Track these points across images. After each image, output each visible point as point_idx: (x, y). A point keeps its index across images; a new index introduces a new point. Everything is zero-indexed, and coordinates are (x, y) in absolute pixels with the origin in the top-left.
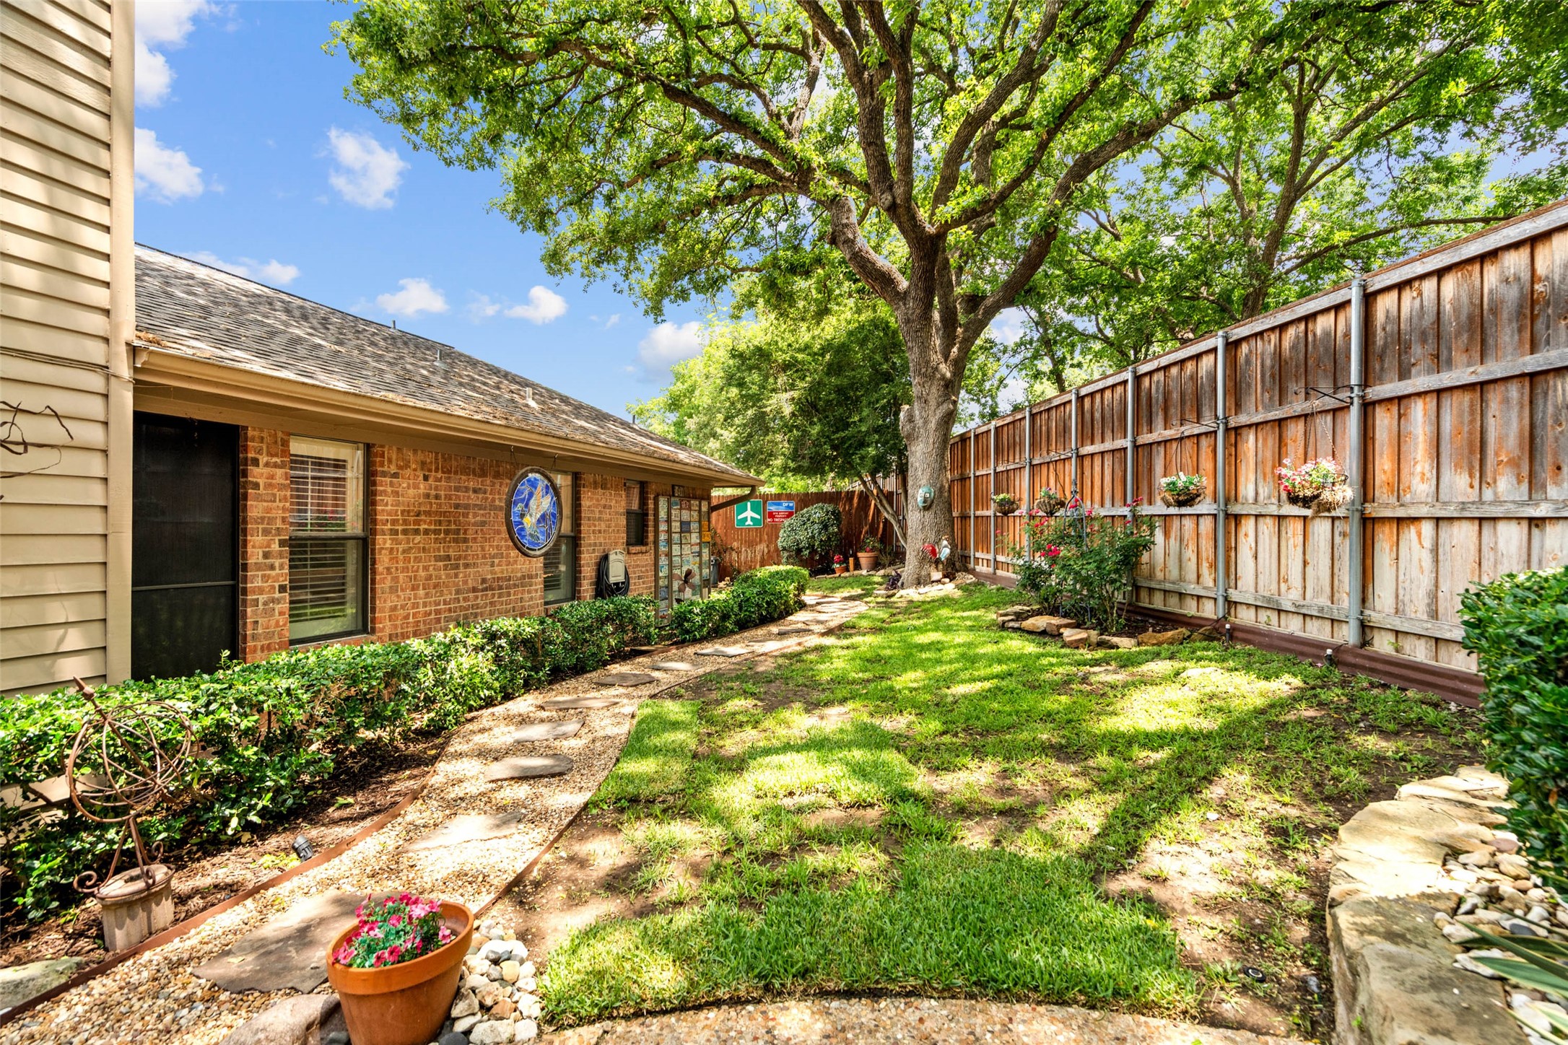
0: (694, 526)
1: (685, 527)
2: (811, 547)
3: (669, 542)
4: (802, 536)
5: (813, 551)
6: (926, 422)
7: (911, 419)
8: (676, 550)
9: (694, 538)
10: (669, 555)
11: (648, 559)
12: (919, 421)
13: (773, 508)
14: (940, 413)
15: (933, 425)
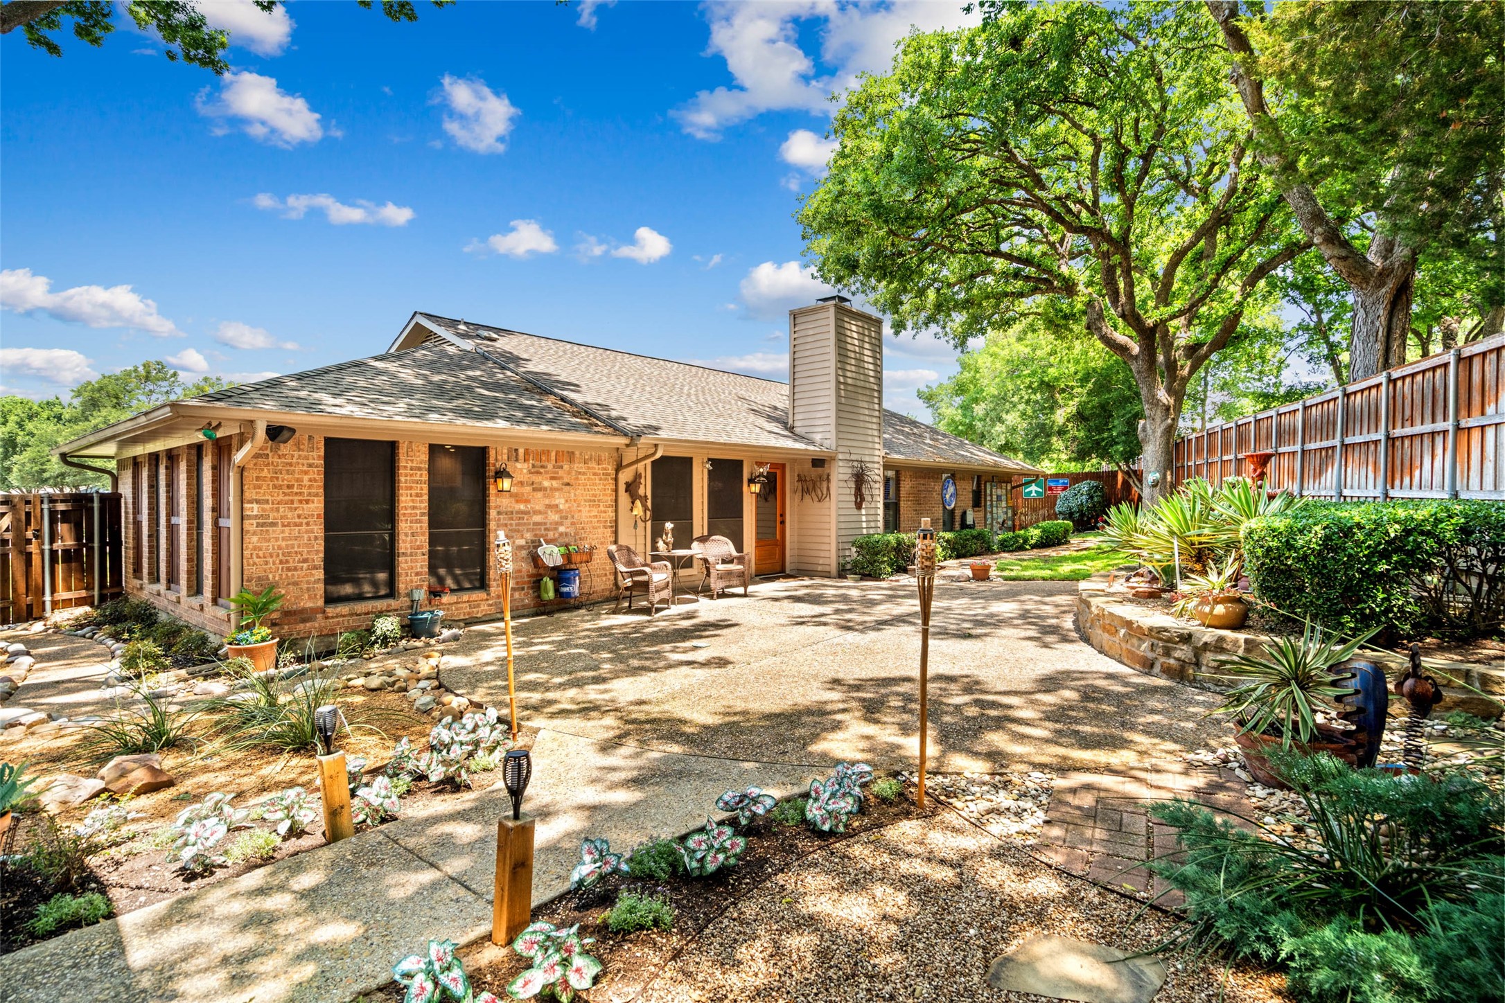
0: (1004, 498)
1: (999, 498)
2: (1081, 511)
3: (992, 506)
4: (1074, 504)
5: (1082, 515)
6: (1154, 432)
7: (1144, 429)
8: (995, 510)
9: (1004, 504)
10: (991, 512)
11: (981, 514)
12: (1149, 431)
13: (1052, 484)
14: (1163, 426)
15: (1159, 433)
